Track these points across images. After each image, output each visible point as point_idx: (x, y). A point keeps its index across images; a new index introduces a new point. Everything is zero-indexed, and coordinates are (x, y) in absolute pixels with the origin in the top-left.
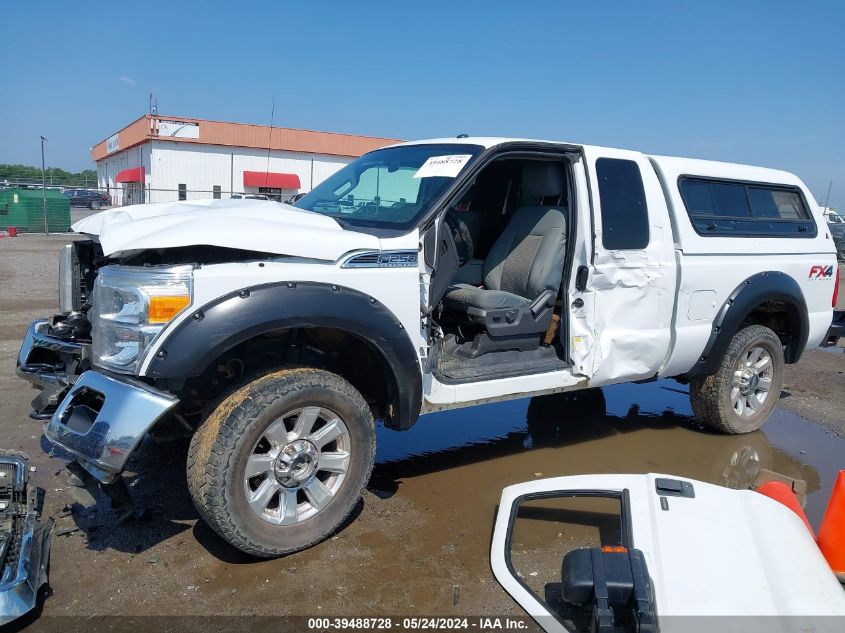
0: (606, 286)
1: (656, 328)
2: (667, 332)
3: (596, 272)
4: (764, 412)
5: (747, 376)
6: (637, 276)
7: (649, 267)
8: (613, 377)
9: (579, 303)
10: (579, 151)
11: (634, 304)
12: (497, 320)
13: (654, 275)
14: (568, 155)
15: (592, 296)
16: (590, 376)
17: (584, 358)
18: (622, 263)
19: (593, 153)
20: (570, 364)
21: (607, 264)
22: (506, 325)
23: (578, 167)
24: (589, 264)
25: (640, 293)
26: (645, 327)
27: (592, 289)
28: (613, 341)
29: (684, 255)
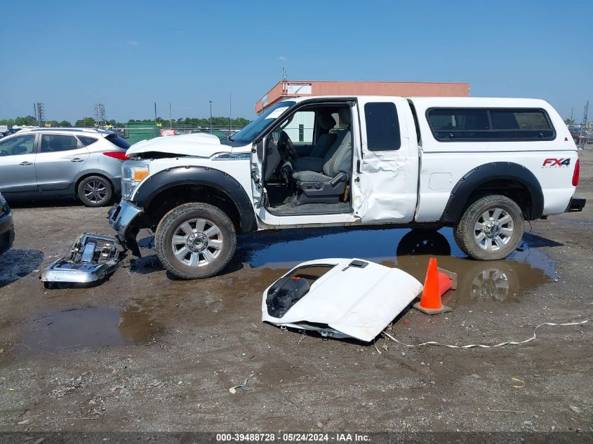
0: (373, 170)
1: (405, 193)
2: (415, 195)
3: (364, 163)
4: (506, 248)
5: (489, 226)
6: (391, 165)
7: (398, 160)
8: (378, 218)
9: (358, 180)
10: (355, 100)
11: (390, 180)
12: (310, 187)
13: (401, 164)
14: (349, 103)
15: (365, 176)
16: (362, 217)
17: (359, 208)
18: (381, 158)
19: (363, 100)
20: (351, 211)
21: (372, 159)
22: (316, 190)
23: (354, 109)
24: (361, 158)
25: (394, 174)
26: (398, 192)
27: (364, 172)
28: (377, 199)
29: (424, 153)
